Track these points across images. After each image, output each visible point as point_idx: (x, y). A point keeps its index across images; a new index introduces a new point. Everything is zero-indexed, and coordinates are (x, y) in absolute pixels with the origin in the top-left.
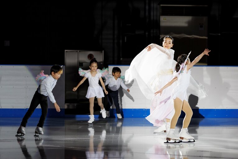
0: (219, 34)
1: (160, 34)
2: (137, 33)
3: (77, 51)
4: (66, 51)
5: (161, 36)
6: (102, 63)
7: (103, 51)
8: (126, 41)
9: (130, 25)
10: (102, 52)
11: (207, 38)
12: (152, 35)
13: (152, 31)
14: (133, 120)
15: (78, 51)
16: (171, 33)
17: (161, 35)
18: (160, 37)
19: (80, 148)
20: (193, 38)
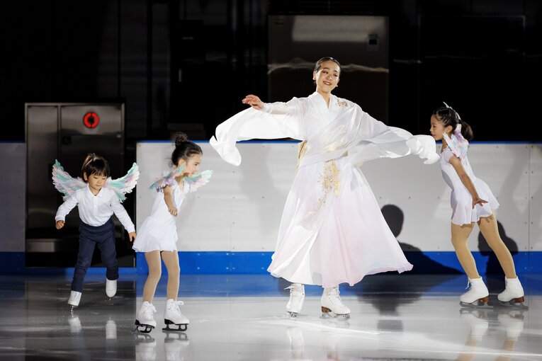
0: (419, 62)
1: (268, 62)
2: (211, 58)
3: (56, 107)
4: (26, 105)
5: (269, 66)
6: (119, 136)
7: (123, 106)
8: (180, 80)
9: (191, 38)
10: (119, 108)
11: (387, 71)
12: (247, 64)
13: (247, 55)
14: (198, 280)
15: (59, 104)
16: (297, 59)
17: (271, 63)
18: (267, 70)
19: (63, 352)
20: (352, 70)
